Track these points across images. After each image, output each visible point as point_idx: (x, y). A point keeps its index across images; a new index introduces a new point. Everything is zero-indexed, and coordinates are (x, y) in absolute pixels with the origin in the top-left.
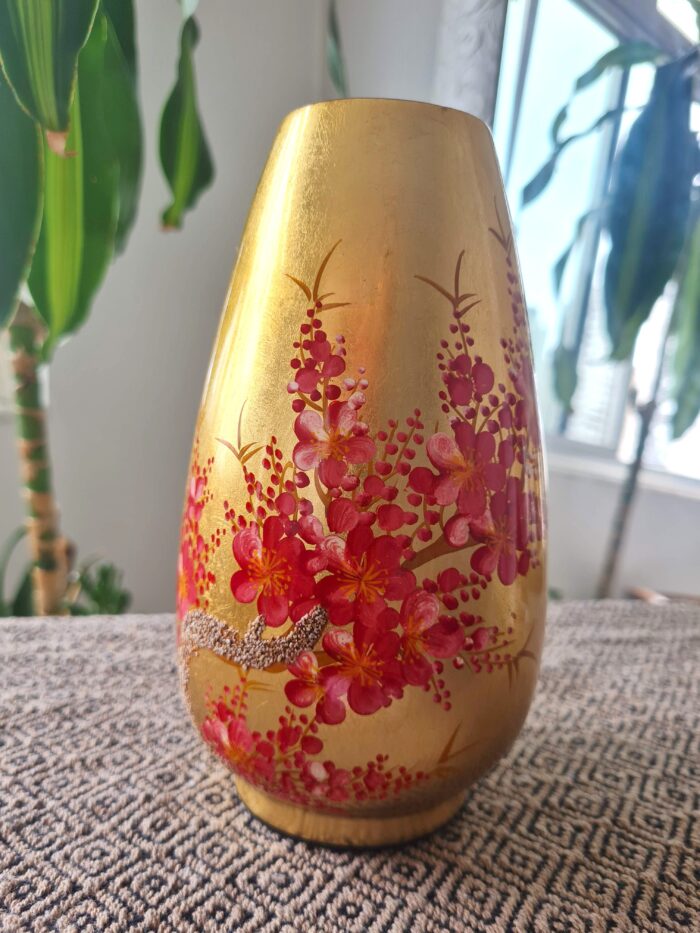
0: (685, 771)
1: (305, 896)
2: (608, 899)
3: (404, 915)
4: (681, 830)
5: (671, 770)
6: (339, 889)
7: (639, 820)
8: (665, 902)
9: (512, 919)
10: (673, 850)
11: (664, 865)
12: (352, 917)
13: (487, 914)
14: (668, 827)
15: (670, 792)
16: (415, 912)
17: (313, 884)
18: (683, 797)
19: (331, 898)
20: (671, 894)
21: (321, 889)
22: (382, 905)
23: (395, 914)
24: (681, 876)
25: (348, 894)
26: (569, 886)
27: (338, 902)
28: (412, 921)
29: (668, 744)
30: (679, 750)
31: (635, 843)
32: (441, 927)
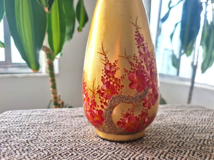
0: (183, 133)
1: (86, 152)
2: (154, 155)
3: (106, 156)
4: (177, 143)
5: (179, 133)
6: (94, 151)
7: (168, 141)
8: (168, 155)
9: (130, 157)
10: (174, 146)
11: (170, 149)
12: (95, 156)
13: (125, 156)
14: (174, 143)
15: (177, 137)
16: (109, 155)
17: (89, 150)
18: (180, 138)
19: (92, 153)
20: (170, 154)
21: (90, 151)
22: (102, 154)
23: (105, 156)
24: (174, 151)
25: (96, 152)
26: (146, 152)
27: (93, 153)
28: (108, 157)
29: (181, 129)
30: (183, 130)
31: (165, 145)
32: (114, 158)
